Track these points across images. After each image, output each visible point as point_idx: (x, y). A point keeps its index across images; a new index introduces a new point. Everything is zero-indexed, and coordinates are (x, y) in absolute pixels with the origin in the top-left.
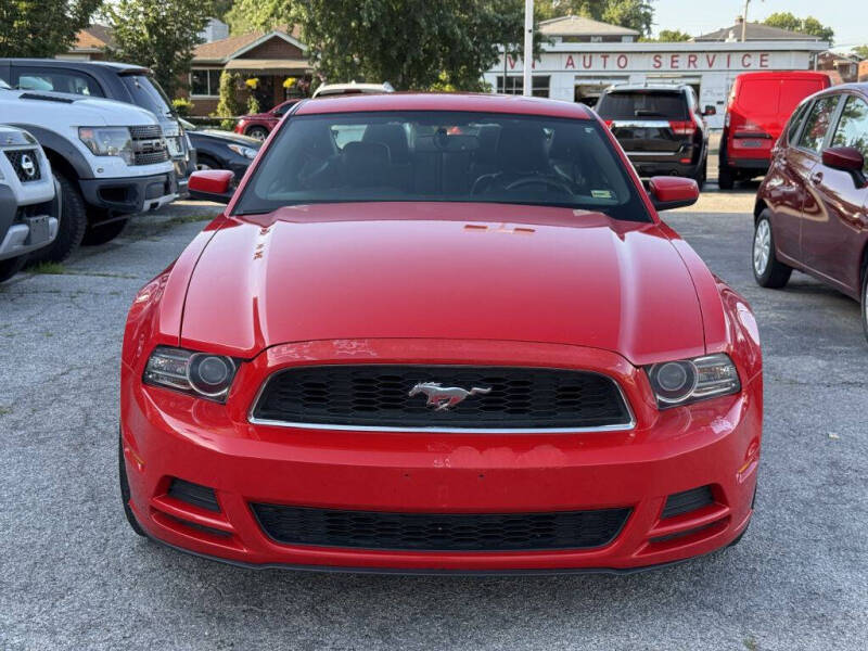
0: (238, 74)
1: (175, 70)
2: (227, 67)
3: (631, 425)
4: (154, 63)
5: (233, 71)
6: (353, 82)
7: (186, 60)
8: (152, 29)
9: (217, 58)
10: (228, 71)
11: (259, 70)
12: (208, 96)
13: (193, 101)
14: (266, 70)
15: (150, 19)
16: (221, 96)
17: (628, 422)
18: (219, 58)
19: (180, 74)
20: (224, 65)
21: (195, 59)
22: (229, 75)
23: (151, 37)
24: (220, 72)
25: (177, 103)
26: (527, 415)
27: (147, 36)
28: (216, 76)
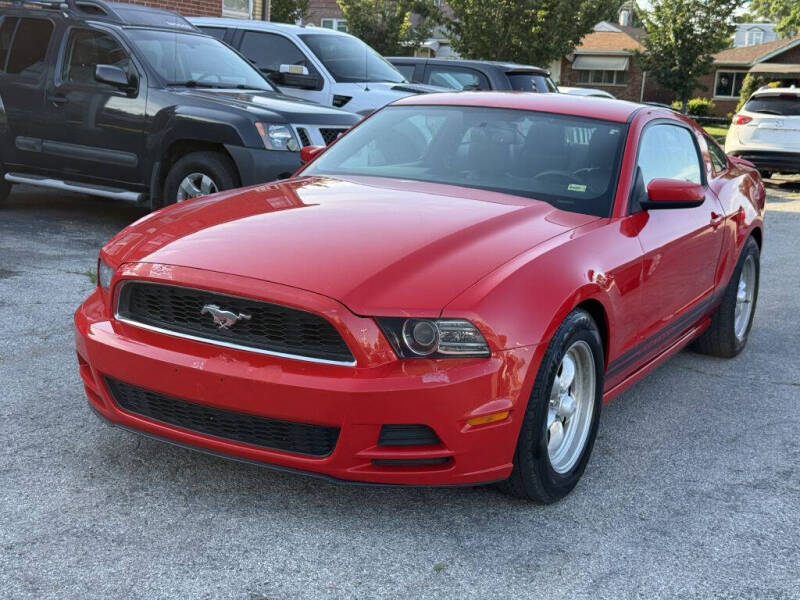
0: (761, 77)
1: (694, 72)
2: (752, 70)
3: (354, 364)
4: (676, 65)
5: (757, 74)
6: (793, 87)
7: (705, 63)
8: (678, 34)
9: (745, 62)
10: (752, 74)
11: (782, 74)
12: (731, 97)
13: (714, 102)
14: (790, 74)
15: (677, 26)
16: (741, 97)
17: (353, 361)
18: (746, 62)
19: (699, 76)
20: (749, 68)
21: (716, 62)
22: (752, 78)
23: (676, 41)
24: (745, 75)
25: (694, 102)
26: (282, 342)
27: (673, 40)
28: (740, 78)
